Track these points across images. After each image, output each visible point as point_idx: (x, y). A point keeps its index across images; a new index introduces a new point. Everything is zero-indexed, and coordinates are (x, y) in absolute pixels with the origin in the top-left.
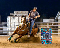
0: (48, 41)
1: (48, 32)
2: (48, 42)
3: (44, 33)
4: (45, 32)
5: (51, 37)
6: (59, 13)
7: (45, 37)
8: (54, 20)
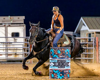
0: (62, 73)
1: (63, 55)
2: (63, 75)
3: (56, 58)
4: (57, 55)
5: (68, 66)
6: (82, 19)
7: (57, 64)
8: (72, 32)
